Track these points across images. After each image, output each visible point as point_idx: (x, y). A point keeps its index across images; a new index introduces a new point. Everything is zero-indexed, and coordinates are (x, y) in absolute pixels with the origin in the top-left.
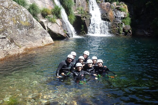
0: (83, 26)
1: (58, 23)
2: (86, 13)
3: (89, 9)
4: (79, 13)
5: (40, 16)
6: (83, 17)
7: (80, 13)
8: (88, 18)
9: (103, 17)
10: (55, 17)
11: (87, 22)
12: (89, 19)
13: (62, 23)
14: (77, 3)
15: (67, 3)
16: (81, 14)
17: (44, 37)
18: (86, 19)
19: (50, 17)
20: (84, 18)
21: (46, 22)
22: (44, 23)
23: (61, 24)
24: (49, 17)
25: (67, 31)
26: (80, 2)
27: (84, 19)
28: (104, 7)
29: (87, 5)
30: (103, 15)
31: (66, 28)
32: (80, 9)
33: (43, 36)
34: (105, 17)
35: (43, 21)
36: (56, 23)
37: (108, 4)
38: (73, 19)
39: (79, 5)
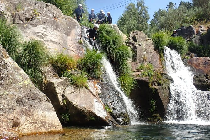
0: (153, 102)
1: (91, 89)
2: (160, 76)
3: (164, 69)
4: (144, 75)
5: (48, 70)
6: (153, 82)
7: (147, 74)
8: (164, 85)
9: (198, 83)
10: (85, 75)
11: (162, 94)
12: (167, 88)
13: (102, 90)
14: (139, 57)
15: (115, 50)
16: (148, 77)
17: (29, 110)
18: (160, 87)
19: (73, 74)
20: (155, 85)
21: (60, 83)
22: (55, 85)
23: (100, 91)
24: (71, 74)
25: (114, 109)
26: (145, 56)
27: (156, 87)
28: (198, 66)
29: (162, 61)
30: (198, 79)
31: (110, 100)
32: (146, 68)
33: (27, 107)
34: (204, 83)
35: (52, 81)
36: (86, 87)
37: (206, 60)
38: (130, 83)
39: (144, 60)
